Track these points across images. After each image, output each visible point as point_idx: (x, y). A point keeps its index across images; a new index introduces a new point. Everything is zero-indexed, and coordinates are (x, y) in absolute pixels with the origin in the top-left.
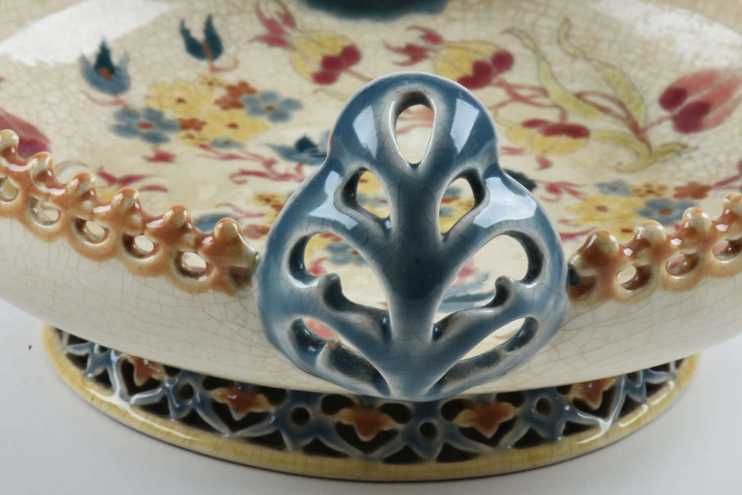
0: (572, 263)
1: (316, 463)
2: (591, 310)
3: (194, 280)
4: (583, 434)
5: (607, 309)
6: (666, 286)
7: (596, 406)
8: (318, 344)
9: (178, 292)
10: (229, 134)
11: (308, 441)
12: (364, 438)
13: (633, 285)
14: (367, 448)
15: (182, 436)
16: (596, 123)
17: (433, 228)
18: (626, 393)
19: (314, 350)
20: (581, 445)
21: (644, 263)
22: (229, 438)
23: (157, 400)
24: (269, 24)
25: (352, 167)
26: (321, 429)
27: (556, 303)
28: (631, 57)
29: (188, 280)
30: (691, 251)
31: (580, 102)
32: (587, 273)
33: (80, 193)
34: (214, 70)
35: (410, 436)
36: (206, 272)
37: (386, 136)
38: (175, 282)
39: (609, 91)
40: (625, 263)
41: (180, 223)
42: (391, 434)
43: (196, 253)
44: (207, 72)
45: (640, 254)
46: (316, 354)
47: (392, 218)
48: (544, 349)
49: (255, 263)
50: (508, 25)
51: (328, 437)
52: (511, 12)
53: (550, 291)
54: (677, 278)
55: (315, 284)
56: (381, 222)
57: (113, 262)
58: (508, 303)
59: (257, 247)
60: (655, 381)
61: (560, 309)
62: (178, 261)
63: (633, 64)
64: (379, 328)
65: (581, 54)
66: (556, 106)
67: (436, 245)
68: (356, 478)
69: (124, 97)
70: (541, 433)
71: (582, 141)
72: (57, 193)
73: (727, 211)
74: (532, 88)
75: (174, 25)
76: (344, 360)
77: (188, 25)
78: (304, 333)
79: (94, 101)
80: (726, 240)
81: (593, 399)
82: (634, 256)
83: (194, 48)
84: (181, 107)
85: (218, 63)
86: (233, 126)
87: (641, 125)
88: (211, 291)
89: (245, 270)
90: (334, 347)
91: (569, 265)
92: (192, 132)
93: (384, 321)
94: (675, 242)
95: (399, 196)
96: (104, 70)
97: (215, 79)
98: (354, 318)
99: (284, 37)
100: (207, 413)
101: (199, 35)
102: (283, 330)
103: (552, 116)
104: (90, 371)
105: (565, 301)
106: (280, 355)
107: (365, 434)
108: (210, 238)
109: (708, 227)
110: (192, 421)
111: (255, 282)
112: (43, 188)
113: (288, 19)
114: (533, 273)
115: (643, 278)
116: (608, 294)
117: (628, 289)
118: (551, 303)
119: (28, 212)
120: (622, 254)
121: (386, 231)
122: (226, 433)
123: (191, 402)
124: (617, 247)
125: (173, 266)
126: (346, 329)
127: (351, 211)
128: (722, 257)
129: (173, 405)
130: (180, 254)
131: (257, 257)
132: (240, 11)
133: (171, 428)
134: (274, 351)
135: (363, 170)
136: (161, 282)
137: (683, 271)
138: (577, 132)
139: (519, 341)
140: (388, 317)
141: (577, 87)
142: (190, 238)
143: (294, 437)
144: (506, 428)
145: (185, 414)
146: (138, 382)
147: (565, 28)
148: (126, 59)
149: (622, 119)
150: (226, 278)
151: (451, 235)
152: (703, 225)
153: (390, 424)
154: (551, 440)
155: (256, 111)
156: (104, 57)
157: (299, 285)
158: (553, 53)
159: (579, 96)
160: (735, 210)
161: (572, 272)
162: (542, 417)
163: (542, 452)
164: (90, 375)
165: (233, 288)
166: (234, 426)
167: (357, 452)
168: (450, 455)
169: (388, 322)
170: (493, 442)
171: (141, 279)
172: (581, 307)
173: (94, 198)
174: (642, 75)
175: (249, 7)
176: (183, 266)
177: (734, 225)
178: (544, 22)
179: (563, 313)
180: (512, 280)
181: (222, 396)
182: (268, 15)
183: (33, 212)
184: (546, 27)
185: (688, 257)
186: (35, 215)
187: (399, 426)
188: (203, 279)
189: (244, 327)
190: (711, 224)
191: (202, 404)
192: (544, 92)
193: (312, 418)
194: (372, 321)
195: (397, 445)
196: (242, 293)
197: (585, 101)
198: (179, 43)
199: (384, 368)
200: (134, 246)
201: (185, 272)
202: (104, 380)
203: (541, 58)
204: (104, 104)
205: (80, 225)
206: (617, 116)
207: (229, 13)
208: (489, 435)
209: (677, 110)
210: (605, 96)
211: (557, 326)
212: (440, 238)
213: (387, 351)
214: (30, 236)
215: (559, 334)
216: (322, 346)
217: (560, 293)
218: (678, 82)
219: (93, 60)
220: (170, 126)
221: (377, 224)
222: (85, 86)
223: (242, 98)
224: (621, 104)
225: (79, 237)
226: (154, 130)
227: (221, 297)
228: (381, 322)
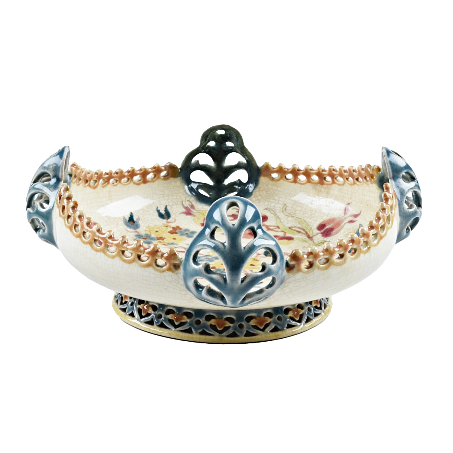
0: (287, 260)
1: (203, 337)
2: (294, 276)
3: (161, 268)
4: (293, 328)
5: (299, 275)
6: (319, 268)
7: (297, 319)
8: (202, 288)
9: (156, 273)
10: (173, 241)
11: (201, 330)
12: (219, 329)
13: (308, 268)
14: (220, 332)
15: (159, 331)
16: (296, 236)
17: (240, 245)
18: (307, 315)
19: (201, 290)
20: (293, 332)
21: (311, 260)
22: (174, 330)
23: (150, 320)
24: (186, 208)
25: (213, 226)
26: (205, 326)
27: (282, 272)
28: (307, 215)
29: (159, 268)
30: (327, 257)
31: (290, 230)
32: (292, 263)
33: (123, 241)
34: (168, 222)
35: (235, 328)
36: (166, 265)
37: (224, 215)
38: (155, 269)
39: (300, 226)
40: (304, 260)
41: (156, 249)
42: (228, 328)
43: (162, 259)
44: (166, 223)
45: (309, 257)
46: (202, 291)
47: (226, 242)
48: (279, 289)
49: (181, 262)
50: (266, 207)
51: (207, 329)
52: (267, 203)
53: (280, 268)
54: (322, 266)
55: (201, 266)
56: (223, 244)
57: (134, 264)
58: (266, 271)
59: (182, 256)
60: (317, 312)
61: (283, 275)
62: (156, 262)
63: (308, 217)
64: (223, 279)
65: (290, 215)
66: (283, 231)
67: (241, 250)
68: (217, 343)
69: (138, 230)
70: (279, 327)
71: (291, 241)
72: (115, 242)
73: (338, 244)
74: (274, 226)
75: (155, 208)
76: (212, 292)
77: (159, 209)
78: (198, 284)
79: (128, 231)
80: (338, 254)
81: (297, 317)
82: (308, 257)
83: (161, 216)
84: (157, 233)
85: (169, 220)
86: (175, 239)
87: (311, 236)
88: (167, 272)
89: (178, 264)
90: (208, 288)
91: (286, 261)
92: (160, 240)
93: (225, 277)
94: (321, 254)
95: (228, 234)
96: (131, 222)
97: (168, 225)
98: (214, 276)
99: (191, 212)
100: (166, 323)
101: (163, 212)
102: (191, 284)
103: (281, 234)
104: (128, 312)
105: (285, 272)
106: (190, 293)
107: (220, 328)
108: (167, 254)
109: (332, 249)
110: (162, 326)
111: (182, 267)
112: (110, 241)
113: (192, 206)
114: (274, 262)
115: (311, 265)
116: (299, 270)
117: (307, 269)
118: (280, 272)
119: (106, 250)
120: (303, 257)
121: (224, 246)
122: (173, 329)
123: (161, 319)
124: (302, 254)
125: (154, 264)
126: (212, 280)
127: (213, 241)
128: (337, 260)
129: (155, 322)
130: (157, 260)
131: (182, 260)
132: (176, 204)
133: (155, 329)
134: (188, 292)
135: (217, 227)
136: (150, 269)
137: (324, 264)
138: (290, 239)
139: (270, 286)
140: (226, 276)
141: (289, 225)
142: (159, 254)
143: (196, 329)
144: (267, 325)
145: (159, 324)
146: (143, 314)
147: (285, 207)
148: (139, 219)
149: (305, 234)
150: (172, 267)
151: (246, 247)
152: (330, 248)
153: (228, 324)
154: (283, 329)
155: (182, 234)
156: (131, 219)
157: (195, 266)
158: (281, 215)
159: (290, 228)
160: (341, 244)
161: (287, 263)
162: (279, 322)
163: (279, 333)
164: (128, 314)
165: (174, 270)
166: (176, 327)
167: (217, 334)
168: (248, 334)
169: (226, 277)
170: (263, 330)
171: (143, 269)
172: (290, 274)
173: (127, 243)
174: (311, 221)
175: (179, 203)
176: (157, 263)
177: (341, 248)
178: (277, 205)
179: (284, 277)
180: (267, 263)
181: (172, 317)
182: (186, 206)
183: (107, 249)
184: (278, 207)
185: (326, 259)
186: (108, 250)
187: (231, 325)
188: (164, 268)
189: (178, 284)
190: (333, 248)
191: (165, 321)
192: (278, 227)
193: (202, 322)
194: (220, 277)
195: (231, 331)
196: (177, 272)
197: (292, 229)
198: (156, 214)
199: (225, 293)
200: (141, 258)
201: (158, 266)
202: (132, 315)
203: (277, 217)
204: (131, 232)
205: (123, 252)
206: (303, 233)
207: (173, 205)
208: (262, 328)
209: (322, 231)
210: (299, 228)
211: (282, 282)
212: (243, 248)
213: (226, 287)
214: (107, 257)
215: (283, 284)
216: (204, 288)
217: (283, 269)
218: (322, 222)
219: (128, 219)
220: (153, 239)
221: (221, 244)
222: (125, 227)
223: (178, 231)
224: (304, 230)
225: (122, 256)
226: (149, 240)
227: (170, 273)
228: (223, 277)
